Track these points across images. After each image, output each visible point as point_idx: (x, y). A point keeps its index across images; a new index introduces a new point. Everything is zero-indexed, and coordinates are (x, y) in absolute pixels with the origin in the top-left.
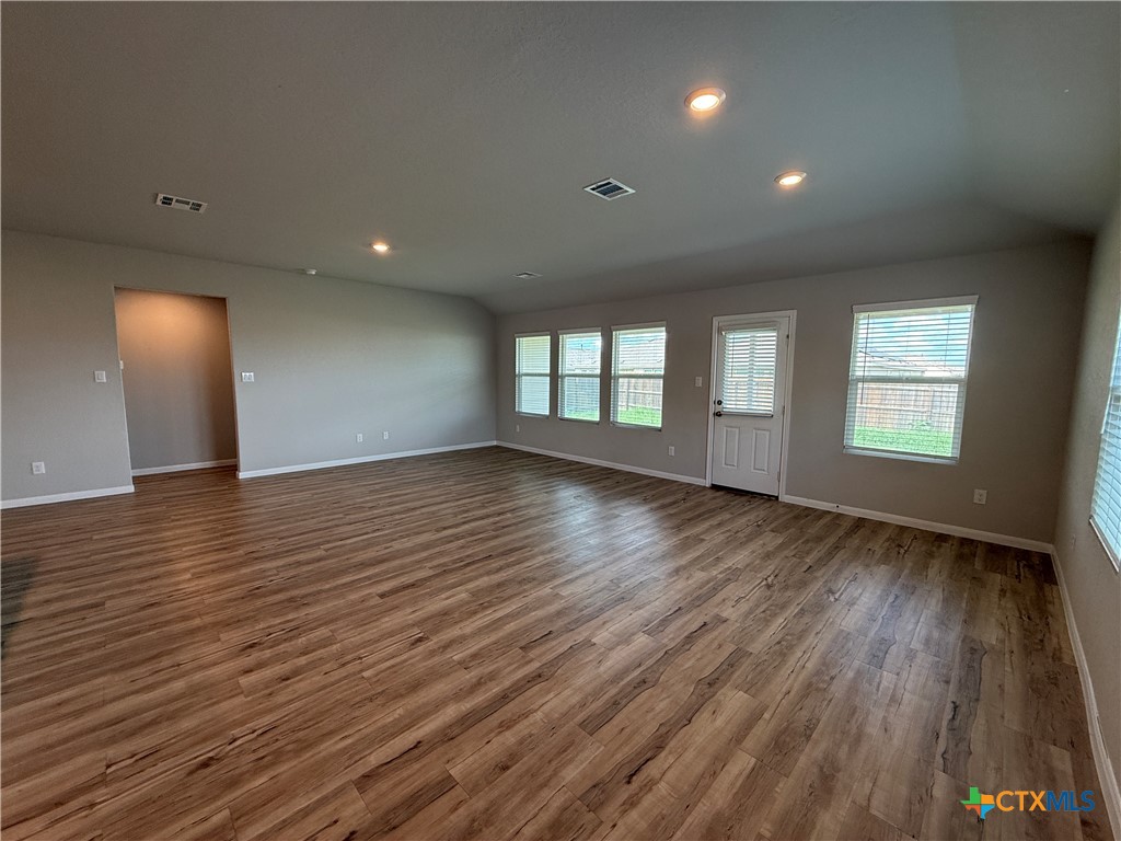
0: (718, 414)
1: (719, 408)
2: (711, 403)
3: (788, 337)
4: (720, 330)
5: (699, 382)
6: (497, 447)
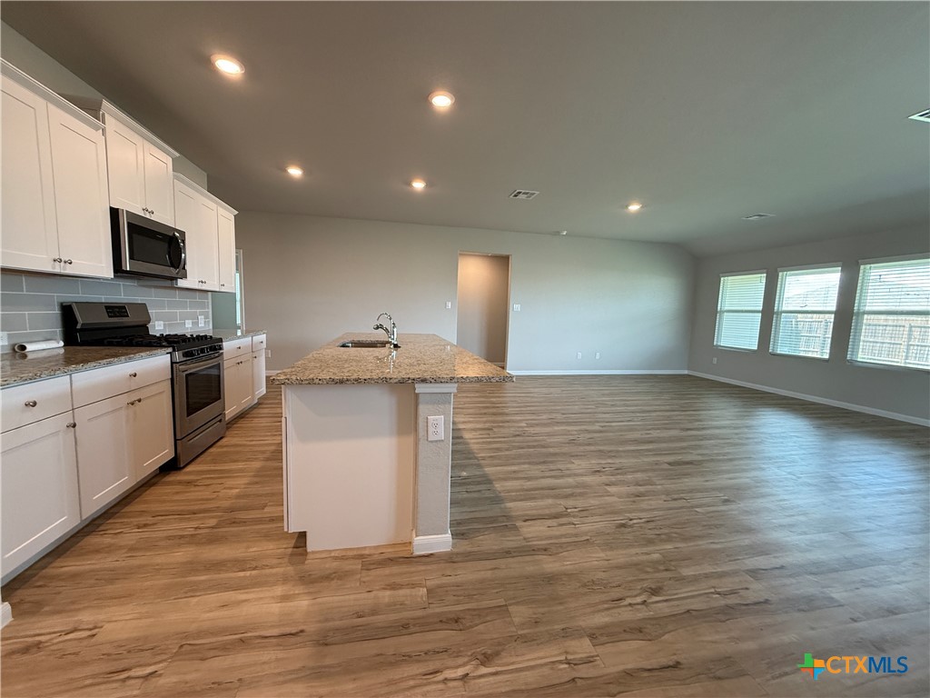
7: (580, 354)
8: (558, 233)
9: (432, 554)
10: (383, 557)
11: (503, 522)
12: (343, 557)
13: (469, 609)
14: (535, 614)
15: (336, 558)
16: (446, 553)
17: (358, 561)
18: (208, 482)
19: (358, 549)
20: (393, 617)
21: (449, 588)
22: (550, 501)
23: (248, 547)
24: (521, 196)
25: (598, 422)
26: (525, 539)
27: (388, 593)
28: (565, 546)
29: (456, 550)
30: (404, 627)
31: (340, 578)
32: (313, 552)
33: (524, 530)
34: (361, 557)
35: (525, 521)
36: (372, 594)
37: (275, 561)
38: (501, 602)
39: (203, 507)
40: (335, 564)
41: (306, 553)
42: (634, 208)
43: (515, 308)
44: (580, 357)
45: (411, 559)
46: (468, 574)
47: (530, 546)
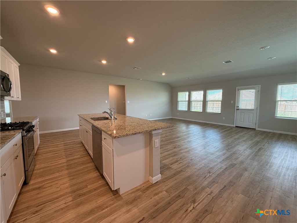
0: (238, 110)
1: (238, 108)
2: (236, 107)
3: (258, 91)
4: (238, 90)
5: (232, 102)
6: (172, 118)
7: (146, 115)
8: (139, 79)
9: (157, 182)
10: (144, 188)
11: (166, 167)
12: (133, 191)
13: (180, 192)
14: (194, 187)
15: (131, 193)
16: (160, 180)
17: (139, 191)
18: (50, 185)
19: (135, 188)
20: (164, 202)
21: (170, 189)
22: (172, 158)
23: (96, 202)
24: (136, 69)
25: (164, 134)
26: (175, 170)
27: (156, 197)
28: (185, 168)
29: (162, 178)
30: (169, 204)
31: (139, 198)
32: (123, 194)
33: (173, 167)
34: (138, 190)
35: (171, 165)
36: (153, 198)
37: (112, 202)
38: (184, 187)
39: (59, 195)
40: (133, 195)
41: (120, 196)
42: (164, 74)
43: (128, 102)
44: (146, 116)
45: (153, 185)
46: (171, 183)
47: (178, 171)
